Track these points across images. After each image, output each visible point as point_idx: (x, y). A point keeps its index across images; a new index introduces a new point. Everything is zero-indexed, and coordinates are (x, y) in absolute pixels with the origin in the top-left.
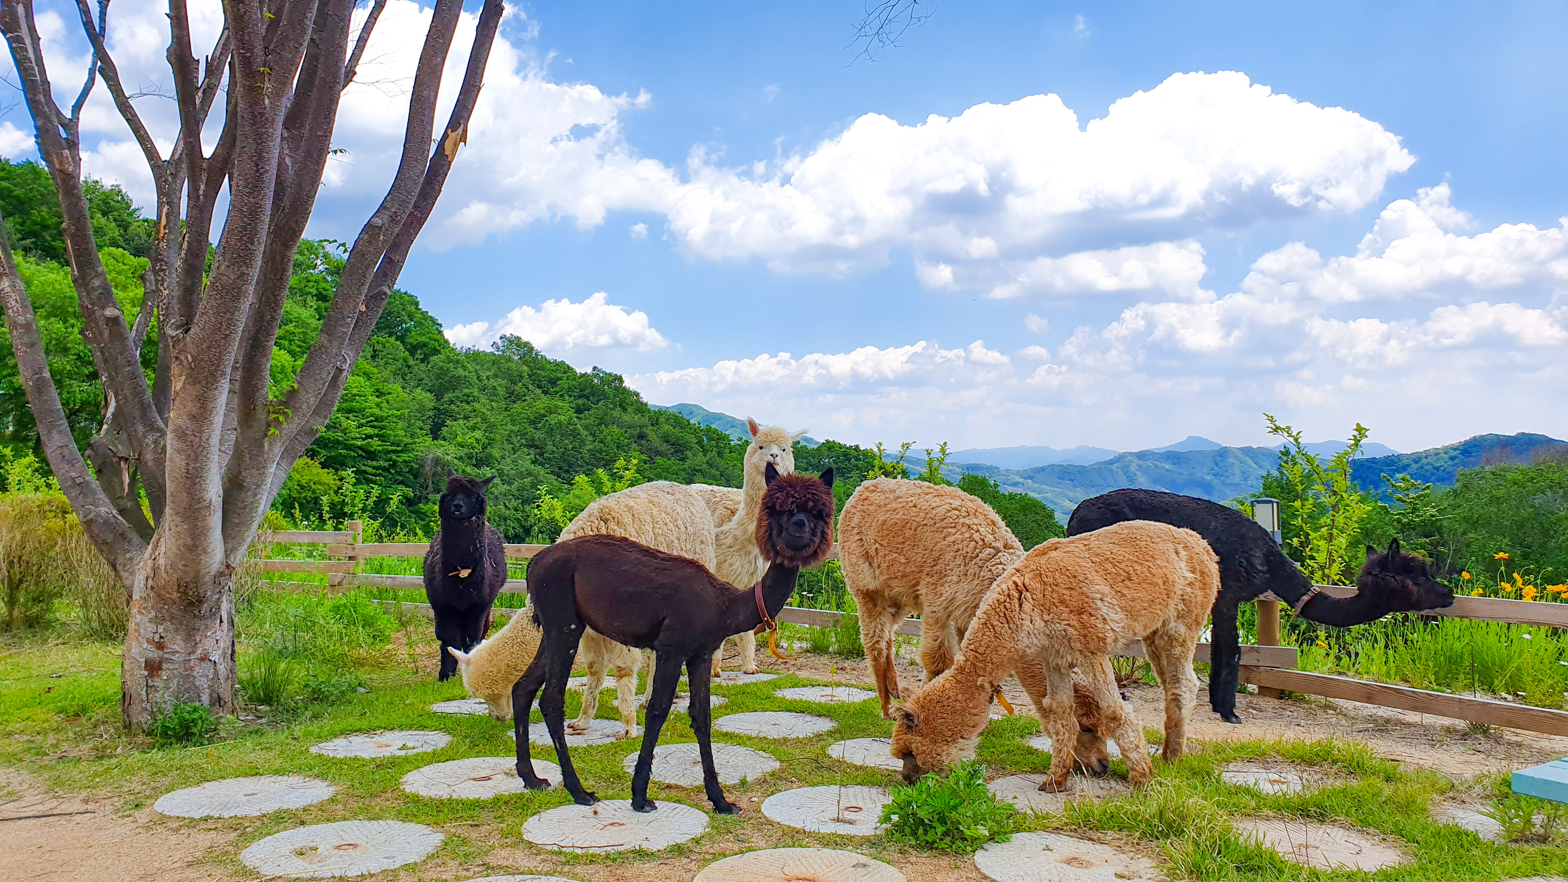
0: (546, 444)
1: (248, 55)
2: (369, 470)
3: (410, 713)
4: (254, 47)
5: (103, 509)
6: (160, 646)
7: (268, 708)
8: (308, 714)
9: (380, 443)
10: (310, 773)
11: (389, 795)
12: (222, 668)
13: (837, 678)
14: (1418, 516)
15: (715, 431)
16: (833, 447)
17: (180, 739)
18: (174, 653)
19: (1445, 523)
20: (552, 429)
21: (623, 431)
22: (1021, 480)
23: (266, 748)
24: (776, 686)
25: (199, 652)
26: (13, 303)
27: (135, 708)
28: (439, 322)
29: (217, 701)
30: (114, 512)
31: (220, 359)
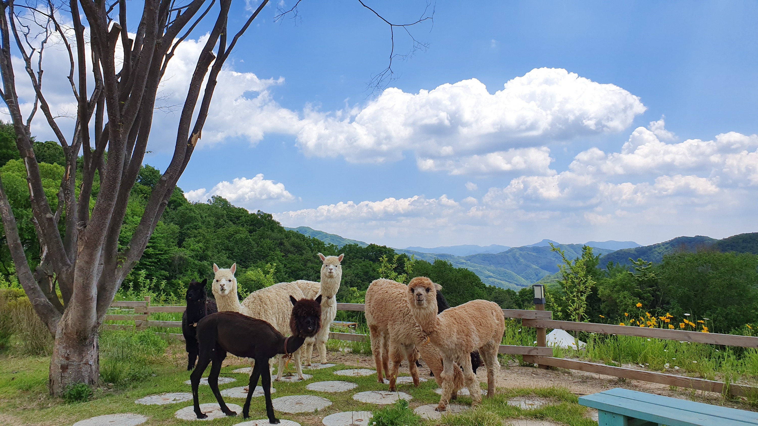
0: (234, 249)
1: (114, 118)
2: (148, 263)
3: (176, 385)
4: (117, 115)
5: (43, 299)
6: (67, 358)
7: (113, 384)
8: (131, 386)
9: (153, 250)
10: (136, 412)
11: (170, 420)
12: (94, 367)
13: (361, 365)
14: (646, 278)
15: (317, 241)
16: (374, 247)
17: (76, 399)
18: (73, 361)
19: (659, 281)
20: (237, 241)
21: (272, 241)
22: (465, 261)
23: (116, 402)
24: (335, 369)
25: (84, 361)
26: (5, 211)
27: (55, 386)
28: (182, 190)
29: (92, 382)
30: (47, 300)
31: (99, 239)
